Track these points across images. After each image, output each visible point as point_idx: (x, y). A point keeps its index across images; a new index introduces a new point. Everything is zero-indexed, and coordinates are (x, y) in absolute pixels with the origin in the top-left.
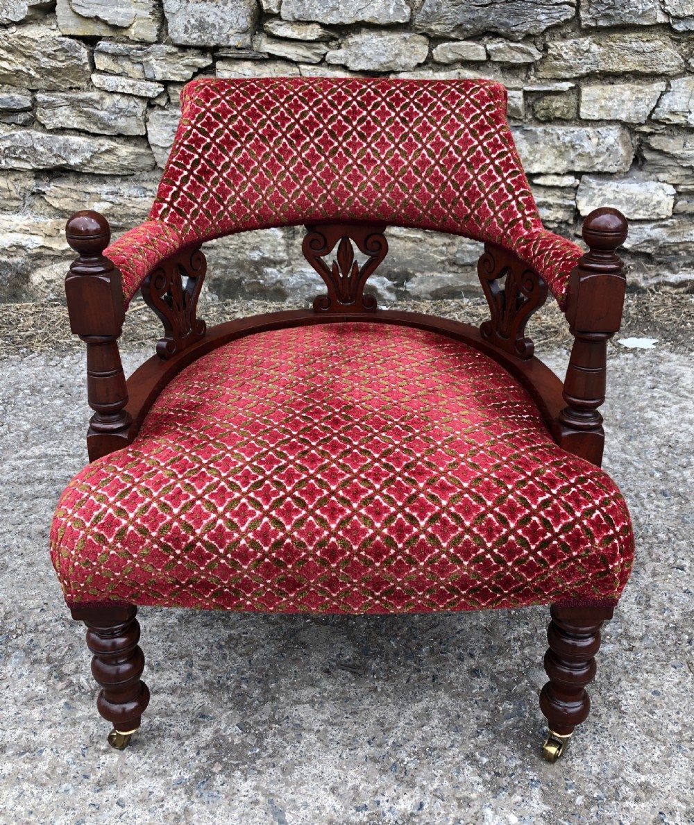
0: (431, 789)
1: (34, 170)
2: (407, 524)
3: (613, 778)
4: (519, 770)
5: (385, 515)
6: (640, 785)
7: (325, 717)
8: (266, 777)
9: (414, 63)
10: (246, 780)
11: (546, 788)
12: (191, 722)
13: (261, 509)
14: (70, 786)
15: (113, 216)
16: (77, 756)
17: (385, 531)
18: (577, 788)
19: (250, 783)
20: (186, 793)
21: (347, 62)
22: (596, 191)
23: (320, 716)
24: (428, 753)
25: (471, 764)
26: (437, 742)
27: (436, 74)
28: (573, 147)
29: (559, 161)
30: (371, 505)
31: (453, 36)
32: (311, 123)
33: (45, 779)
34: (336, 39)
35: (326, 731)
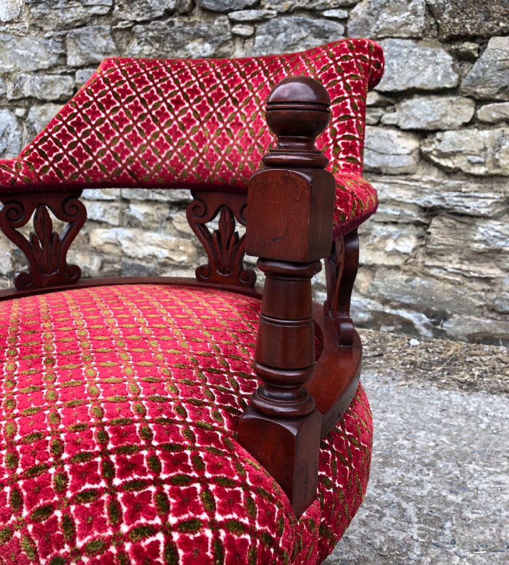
1: (168, 202)
9: (459, 122)
21: (398, 122)
27: (481, 132)
31: (498, 97)
34: (392, 105)
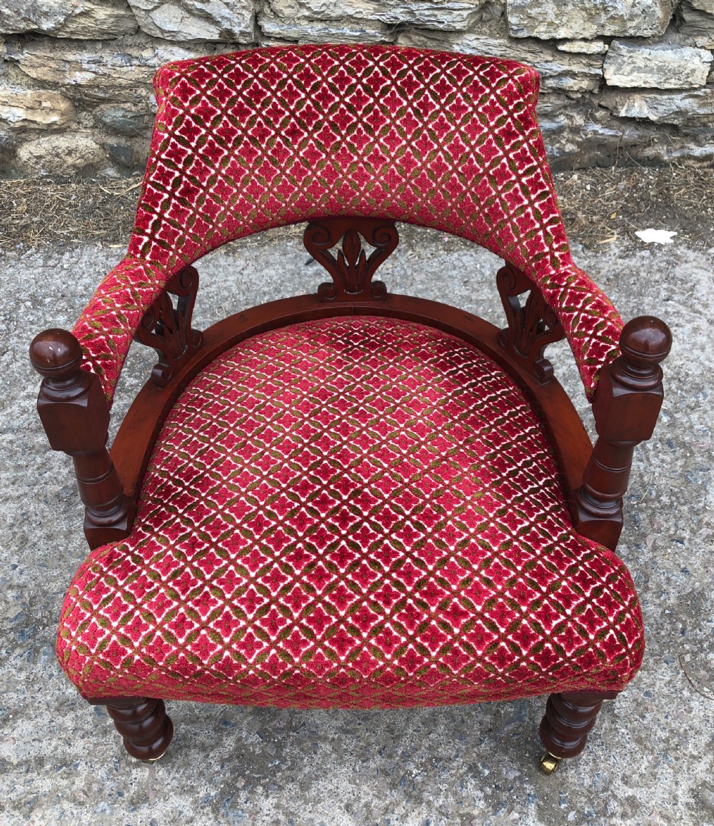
0: (437, 805)
1: (2, 35)
2: (418, 655)
3: (603, 792)
4: (518, 783)
5: (396, 646)
6: (627, 799)
7: (339, 723)
8: (286, 793)
10: (267, 797)
11: (541, 803)
12: (215, 729)
13: (268, 640)
14: (106, 807)
15: (98, 87)
16: (110, 771)
17: (396, 662)
18: (570, 802)
19: (272, 800)
20: (213, 812)
22: (625, 59)
23: (334, 723)
24: (435, 764)
25: (474, 777)
26: (442, 751)
28: (605, 9)
29: (588, 25)
30: (381, 635)
32: (309, 115)
33: (82, 797)
35: (340, 739)
